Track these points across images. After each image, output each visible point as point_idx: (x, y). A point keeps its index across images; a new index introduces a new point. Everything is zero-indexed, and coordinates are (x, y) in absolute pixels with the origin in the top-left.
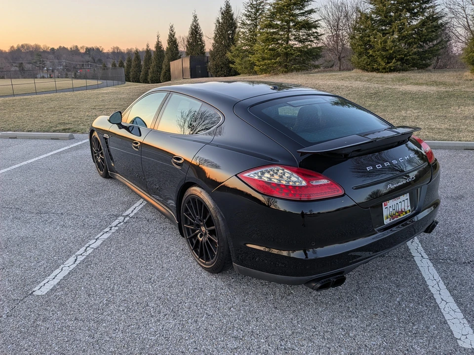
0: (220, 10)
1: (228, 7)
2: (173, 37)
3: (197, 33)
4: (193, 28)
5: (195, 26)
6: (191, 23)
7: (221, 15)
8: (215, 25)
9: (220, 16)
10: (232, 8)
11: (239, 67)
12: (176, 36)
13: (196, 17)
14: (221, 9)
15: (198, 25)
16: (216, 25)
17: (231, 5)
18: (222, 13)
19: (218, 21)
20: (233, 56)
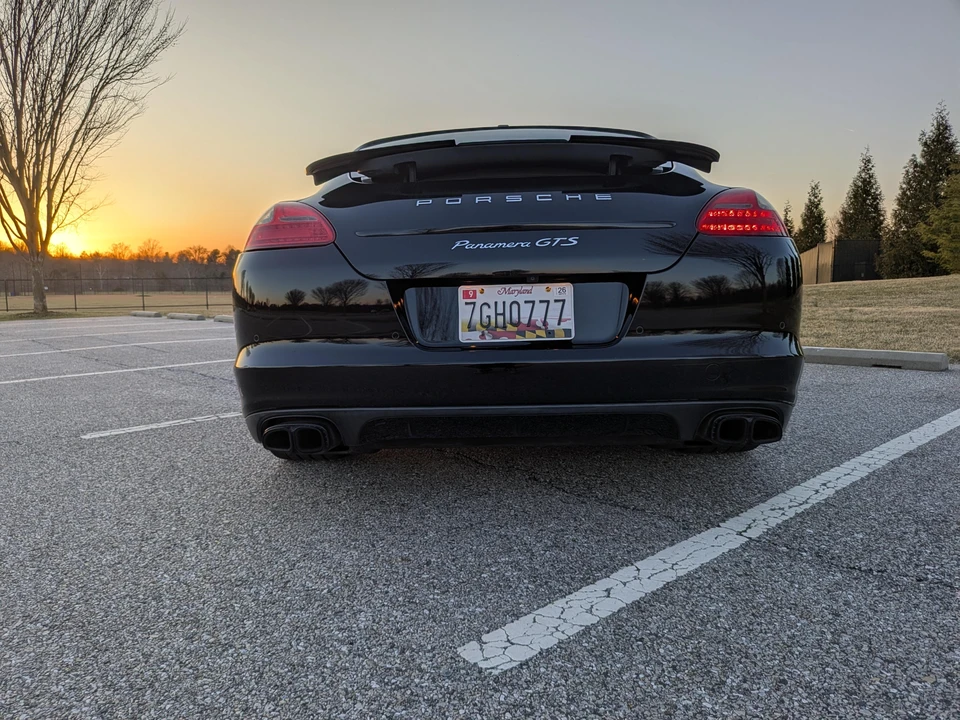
0: (919, 136)
1: (943, 129)
2: (817, 208)
3: (868, 195)
4: (860, 184)
5: (865, 180)
6: (856, 175)
7: (921, 148)
8: (904, 171)
9: (918, 151)
10: (953, 132)
11: (945, 254)
12: (822, 206)
13: (869, 161)
14: (924, 134)
15: (871, 177)
16: (907, 171)
17: (950, 123)
18: (925, 144)
19: (913, 161)
20: (933, 232)
